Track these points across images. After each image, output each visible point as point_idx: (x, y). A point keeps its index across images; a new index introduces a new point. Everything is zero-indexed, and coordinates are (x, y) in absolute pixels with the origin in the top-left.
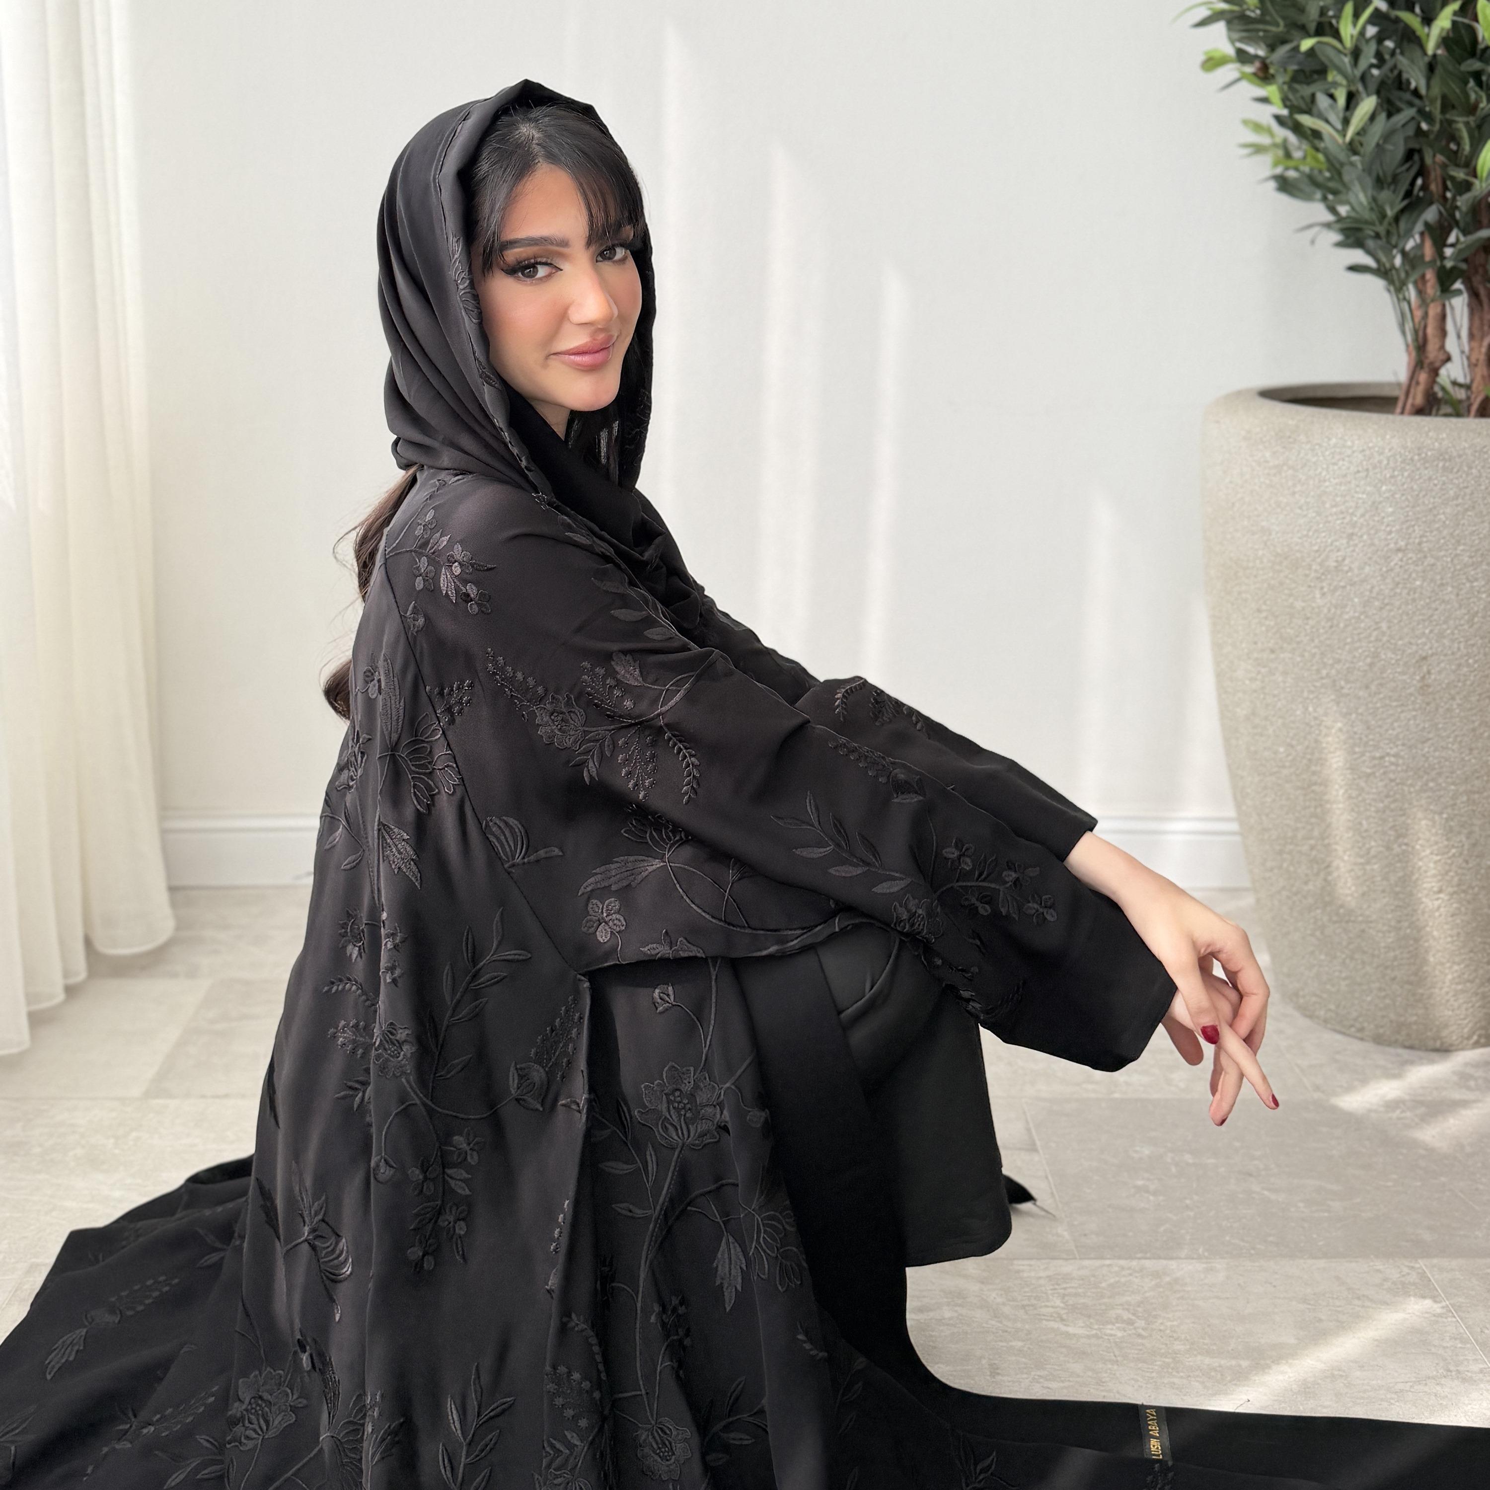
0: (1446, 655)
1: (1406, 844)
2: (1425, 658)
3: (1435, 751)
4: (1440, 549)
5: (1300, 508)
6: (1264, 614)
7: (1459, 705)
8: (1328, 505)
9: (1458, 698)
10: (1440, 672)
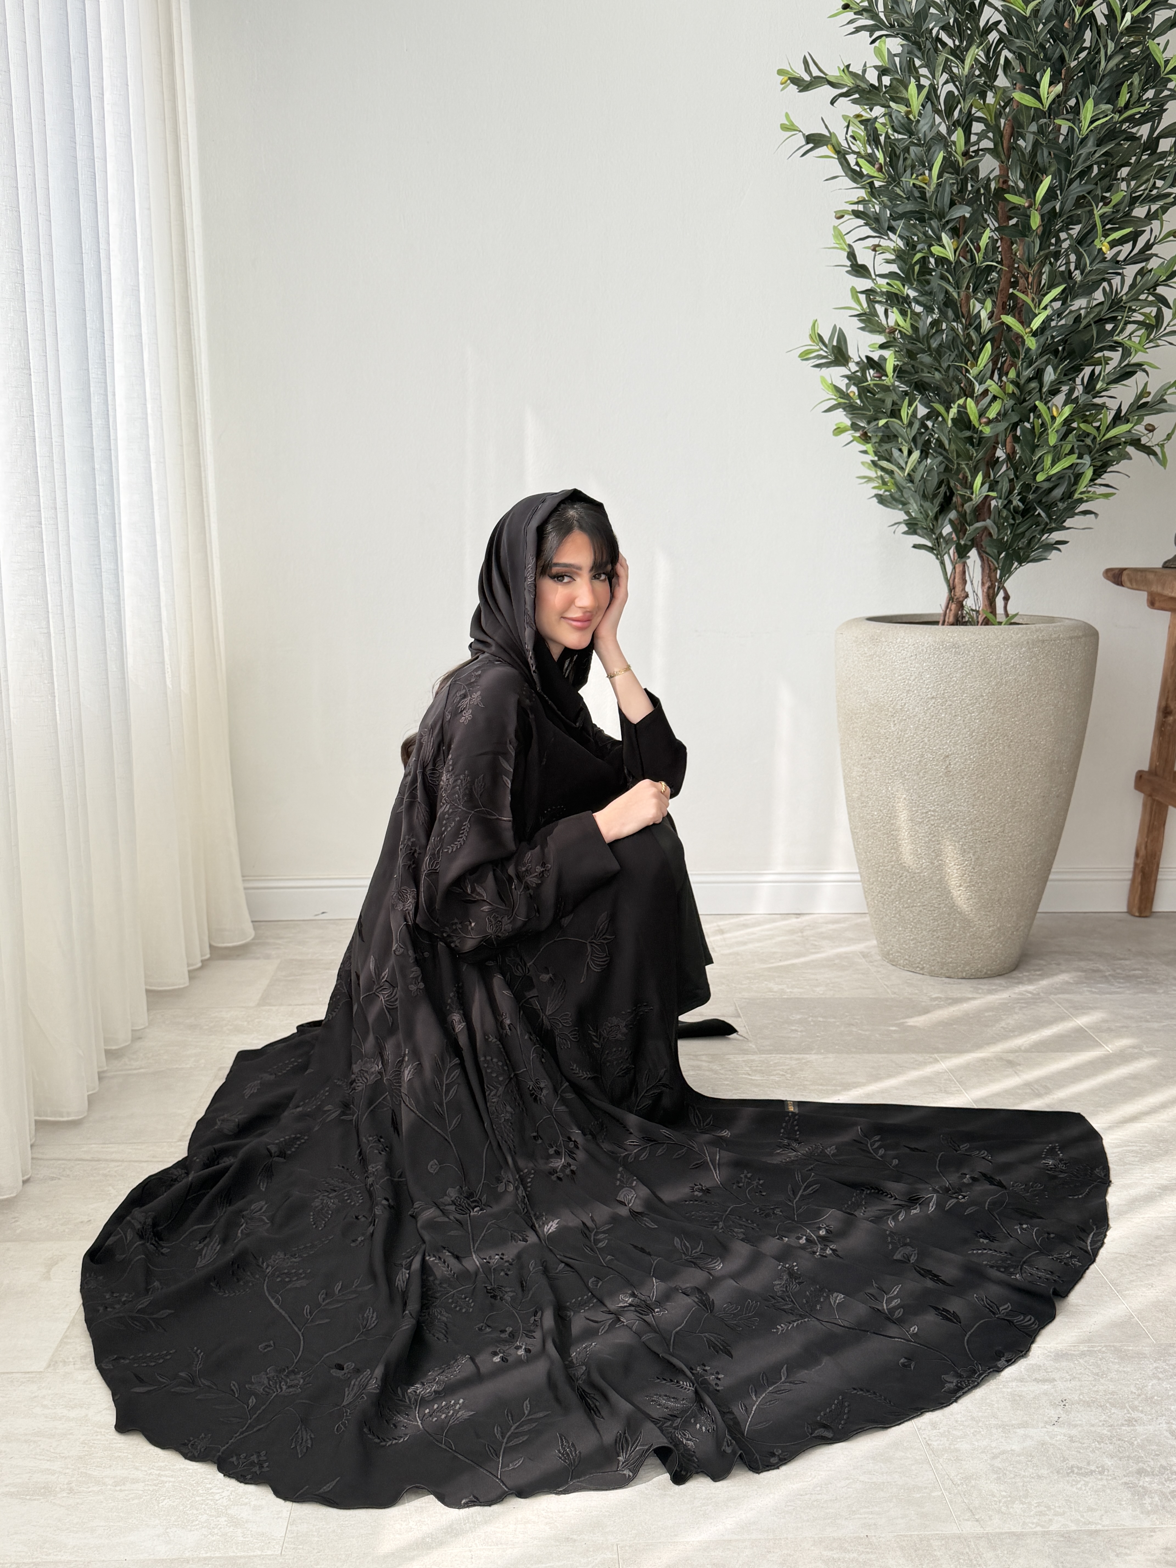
0: (958, 754)
1: (941, 860)
2: (947, 756)
3: (954, 807)
4: (954, 696)
5: (883, 678)
6: (865, 738)
7: (966, 781)
8: (896, 675)
9: (965, 777)
10: (955, 764)
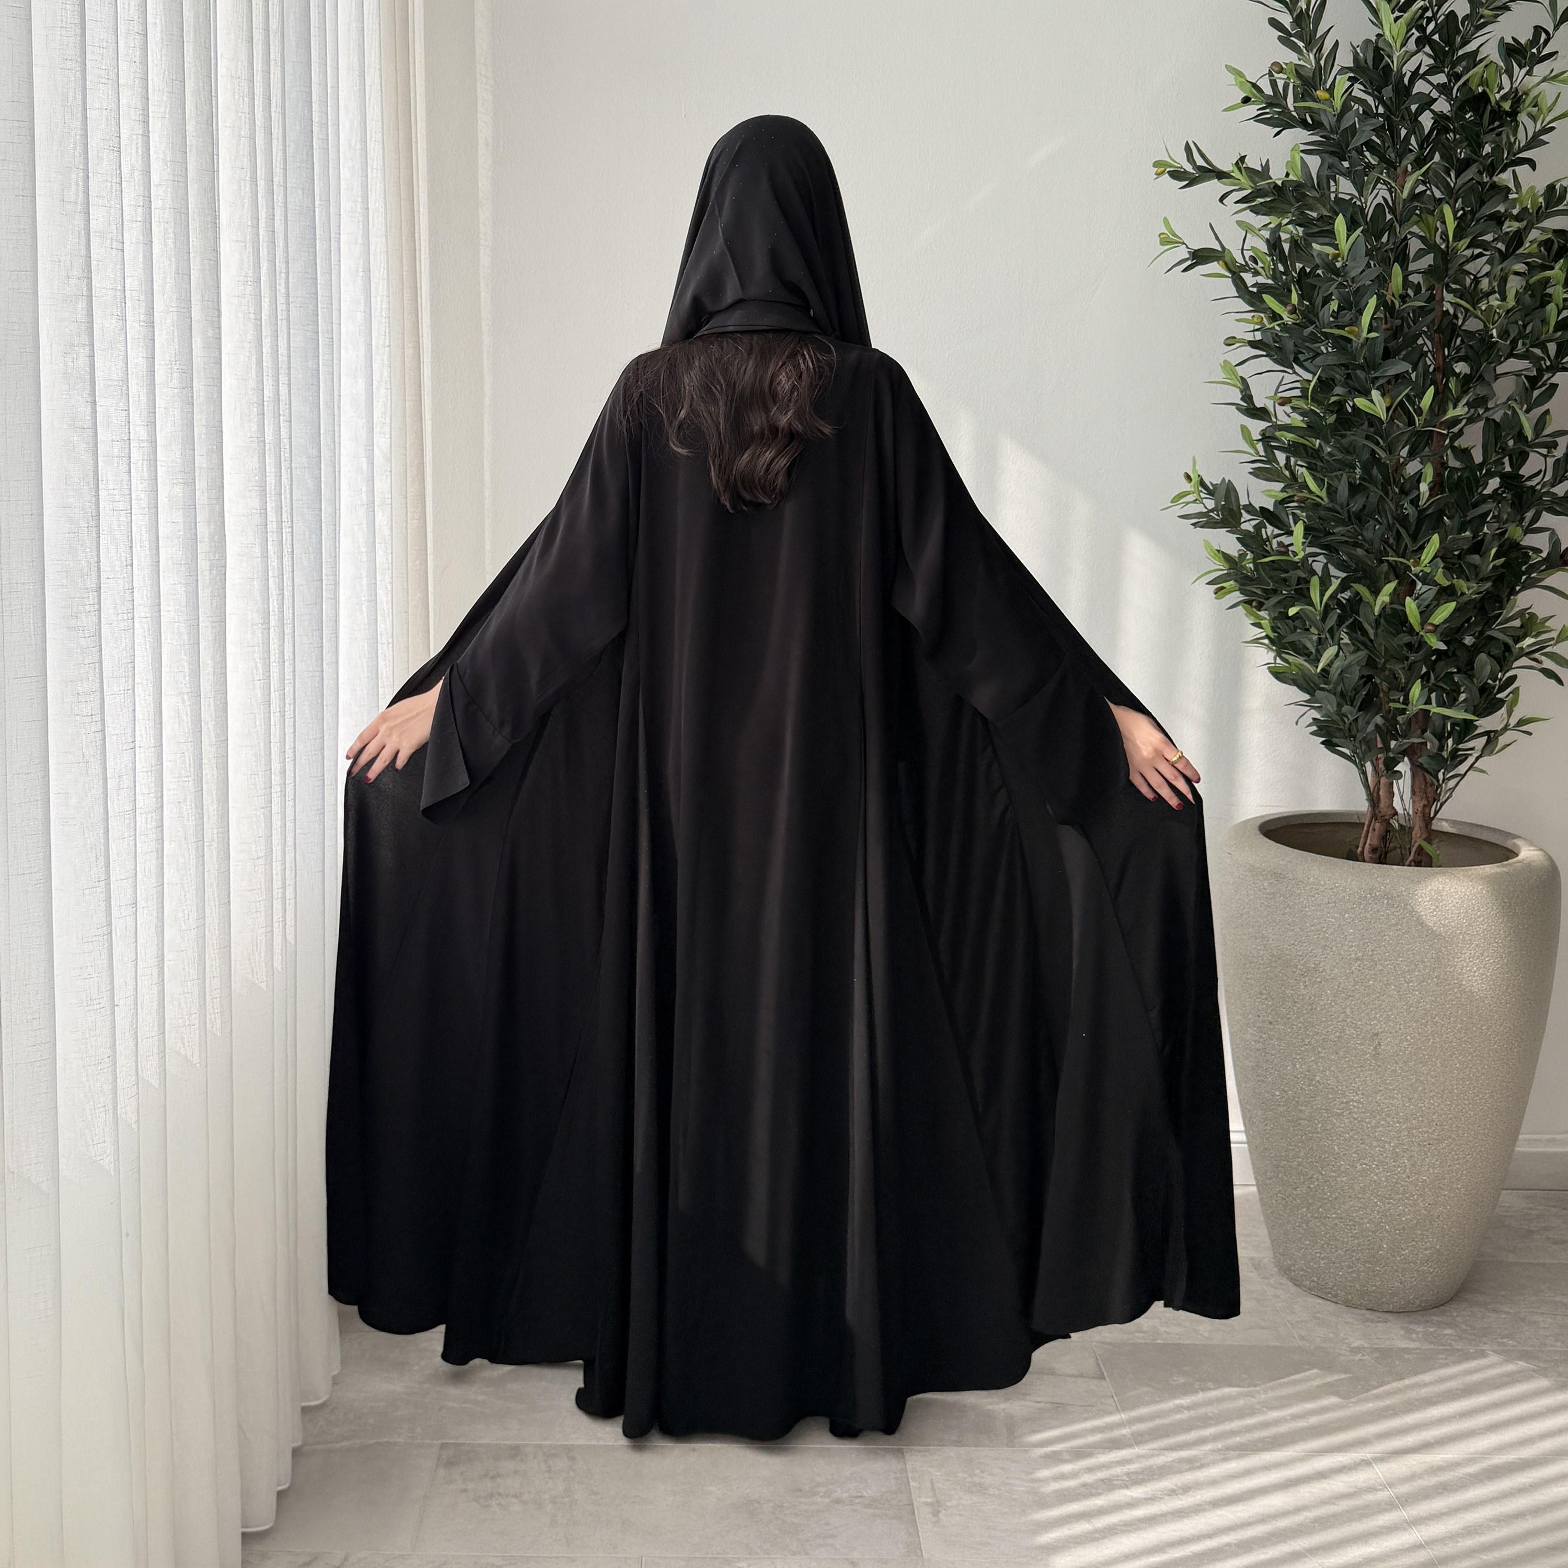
2: (1377, 1034)
6: (1264, 997)
9: (1400, 1062)
10: (1387, 1045)
